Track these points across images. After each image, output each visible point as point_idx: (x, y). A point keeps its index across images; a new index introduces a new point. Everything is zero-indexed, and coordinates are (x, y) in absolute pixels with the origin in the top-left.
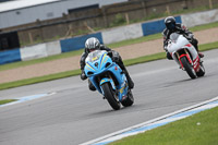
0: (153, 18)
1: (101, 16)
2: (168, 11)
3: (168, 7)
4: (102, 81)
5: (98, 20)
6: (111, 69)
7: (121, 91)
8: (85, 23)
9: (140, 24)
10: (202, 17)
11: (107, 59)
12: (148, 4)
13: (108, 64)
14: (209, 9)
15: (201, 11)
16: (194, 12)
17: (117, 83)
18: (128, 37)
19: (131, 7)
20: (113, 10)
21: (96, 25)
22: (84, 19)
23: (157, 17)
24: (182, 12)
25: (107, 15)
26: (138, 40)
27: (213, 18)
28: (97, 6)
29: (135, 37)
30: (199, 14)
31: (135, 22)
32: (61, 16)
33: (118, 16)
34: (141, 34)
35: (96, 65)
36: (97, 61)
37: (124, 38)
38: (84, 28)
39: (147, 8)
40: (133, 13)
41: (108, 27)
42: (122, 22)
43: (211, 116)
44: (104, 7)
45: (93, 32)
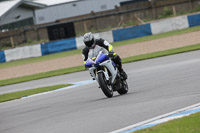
0: (198, 10)
1: (150, 8)
5: (147, 12)
8: (136, 15)
9: (186, 16)
18: (175, 28)
21: (145, 17)
22: (134, 11)
25: (157, 7)
26: (184, 31)
29: (181, 28)
31: (182, 14)
32: (113, 8)
33: (166, 9)
34: (187, 25)
37: (171, 29)
38: (135, 19)
39: (192, 1)
40: (179, 6)
41: (156, 18)
42: (169, 14)
45: (144, 23)
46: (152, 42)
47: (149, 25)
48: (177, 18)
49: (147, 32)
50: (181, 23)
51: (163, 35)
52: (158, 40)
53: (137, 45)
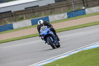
0: (36, 17)
1: (12, 16)
2: (43, 14)
3: (43, 12)
5: (11, 18)
8: (5, 19)
9: (30, 20)
10: (58, 17)
14: (61, 13)
15: (58, 14)
16: (55, 14)
18: (25, 26)
19: (26, 12)
20: (18, 13)
21: (10, 20)
22: (5, 17)
24: (49, 14)
25: (15, 15)
27: (63, 17)
28: (11, 11)
30: (57, 15)
31: (28, 19)
33: (20, 16)
34: (31, 24)
37: (23, 26)
38: (5, 21)
39: (33, 12)
40: (27, 15)
41: (16, 21)
42: (22, 19)
43: (62, 62)
44: (14, 12)
45: (9, 23)
46: (14, 33)
47: (12, 24)
48: (26, 21)
49: (11, 28)
50: (28, 23)
51: (19, 29)
52: (16, 32)
53: (6, 34)
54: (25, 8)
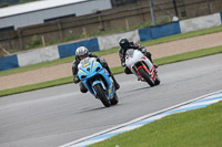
1: (16, 38)
2: (85, 33)
4: (95, 83)
5: (13, 42)
6: (101, 73)
7: (110, 91)
8: (1, 45)
9: (56, 46)
11: (97, 64)
12: (64, 26)
13: (98, 69)
14: (125, 31)
15: (118, 33)
16: (111, 34)
17: (106, 85)
18: (45, 59)
20: (29, 32)
21: (11, 47)
23: (73, 39)
24: (99, 34)
25: (23, 37)
26: (55, 62)
28: (12, 28)
29: (52, 59)
31: (51, 44)
33: (35, 38)
34: (58, 56)
35: (88, 70)
36: (88, 66)
39: (63, 29)
40: (48, 35)
41: (23, 49)
42: (38, 44)
43: (129, 138)
44: (19, 29)
45: (9, 54)
46: (20, 75)
49: (14, 64)
50: (50, 54)
51: (31, 67)
52: (25, 74)
54: (45, 21)
